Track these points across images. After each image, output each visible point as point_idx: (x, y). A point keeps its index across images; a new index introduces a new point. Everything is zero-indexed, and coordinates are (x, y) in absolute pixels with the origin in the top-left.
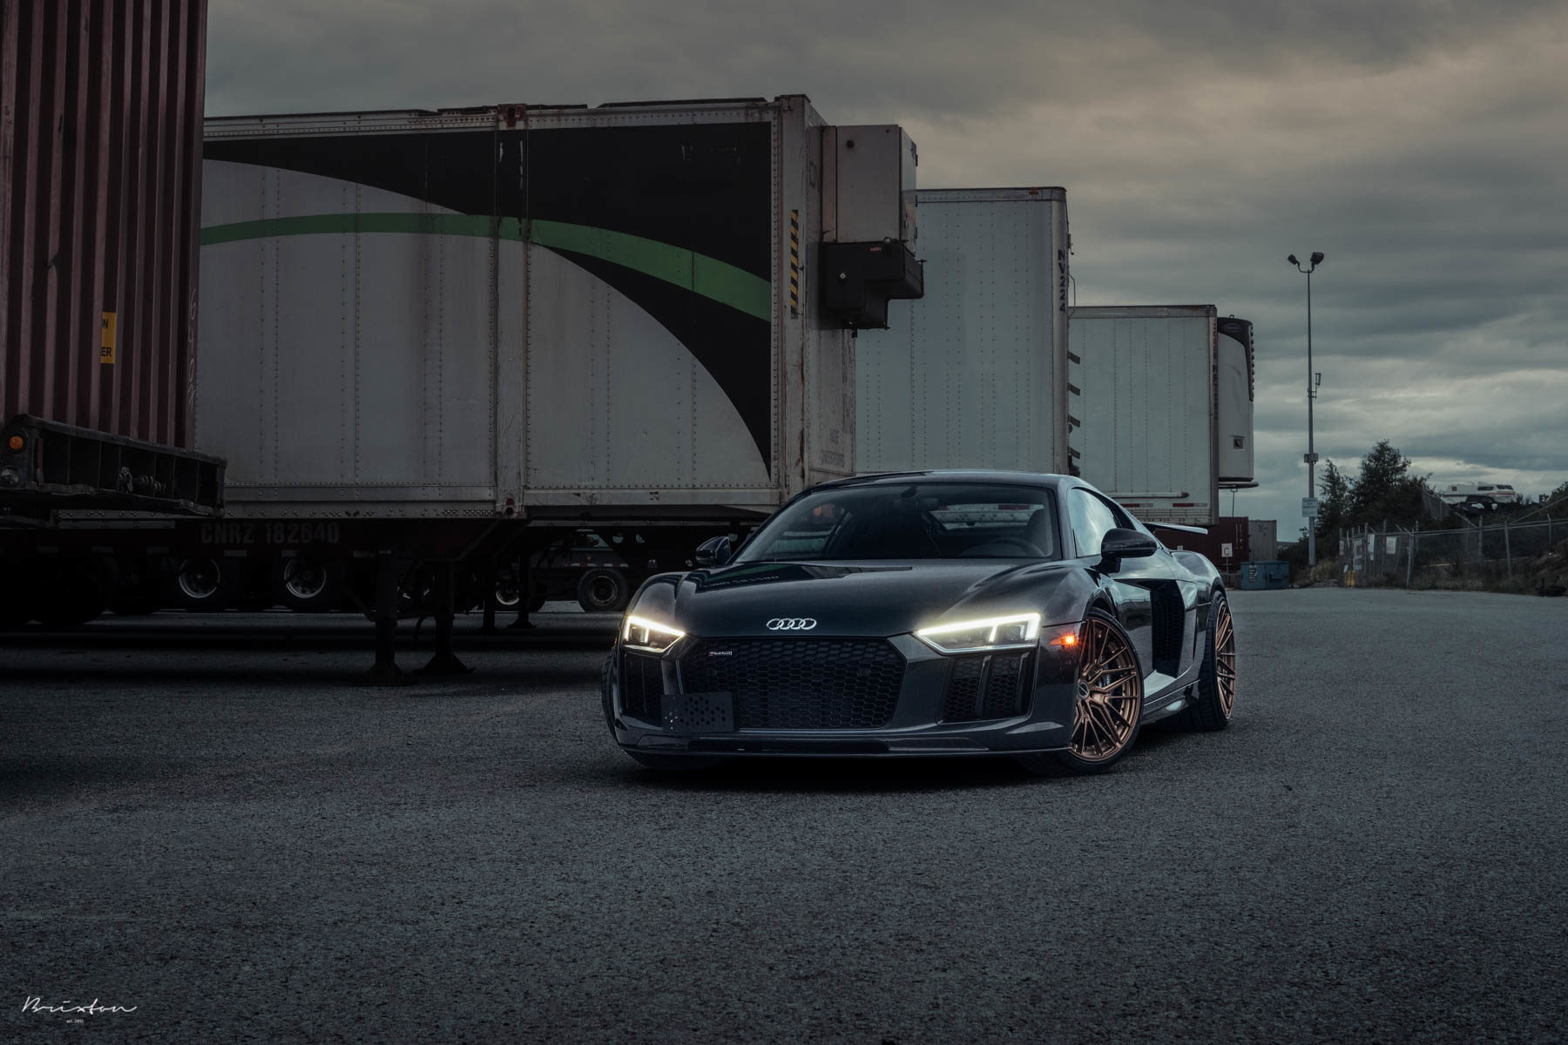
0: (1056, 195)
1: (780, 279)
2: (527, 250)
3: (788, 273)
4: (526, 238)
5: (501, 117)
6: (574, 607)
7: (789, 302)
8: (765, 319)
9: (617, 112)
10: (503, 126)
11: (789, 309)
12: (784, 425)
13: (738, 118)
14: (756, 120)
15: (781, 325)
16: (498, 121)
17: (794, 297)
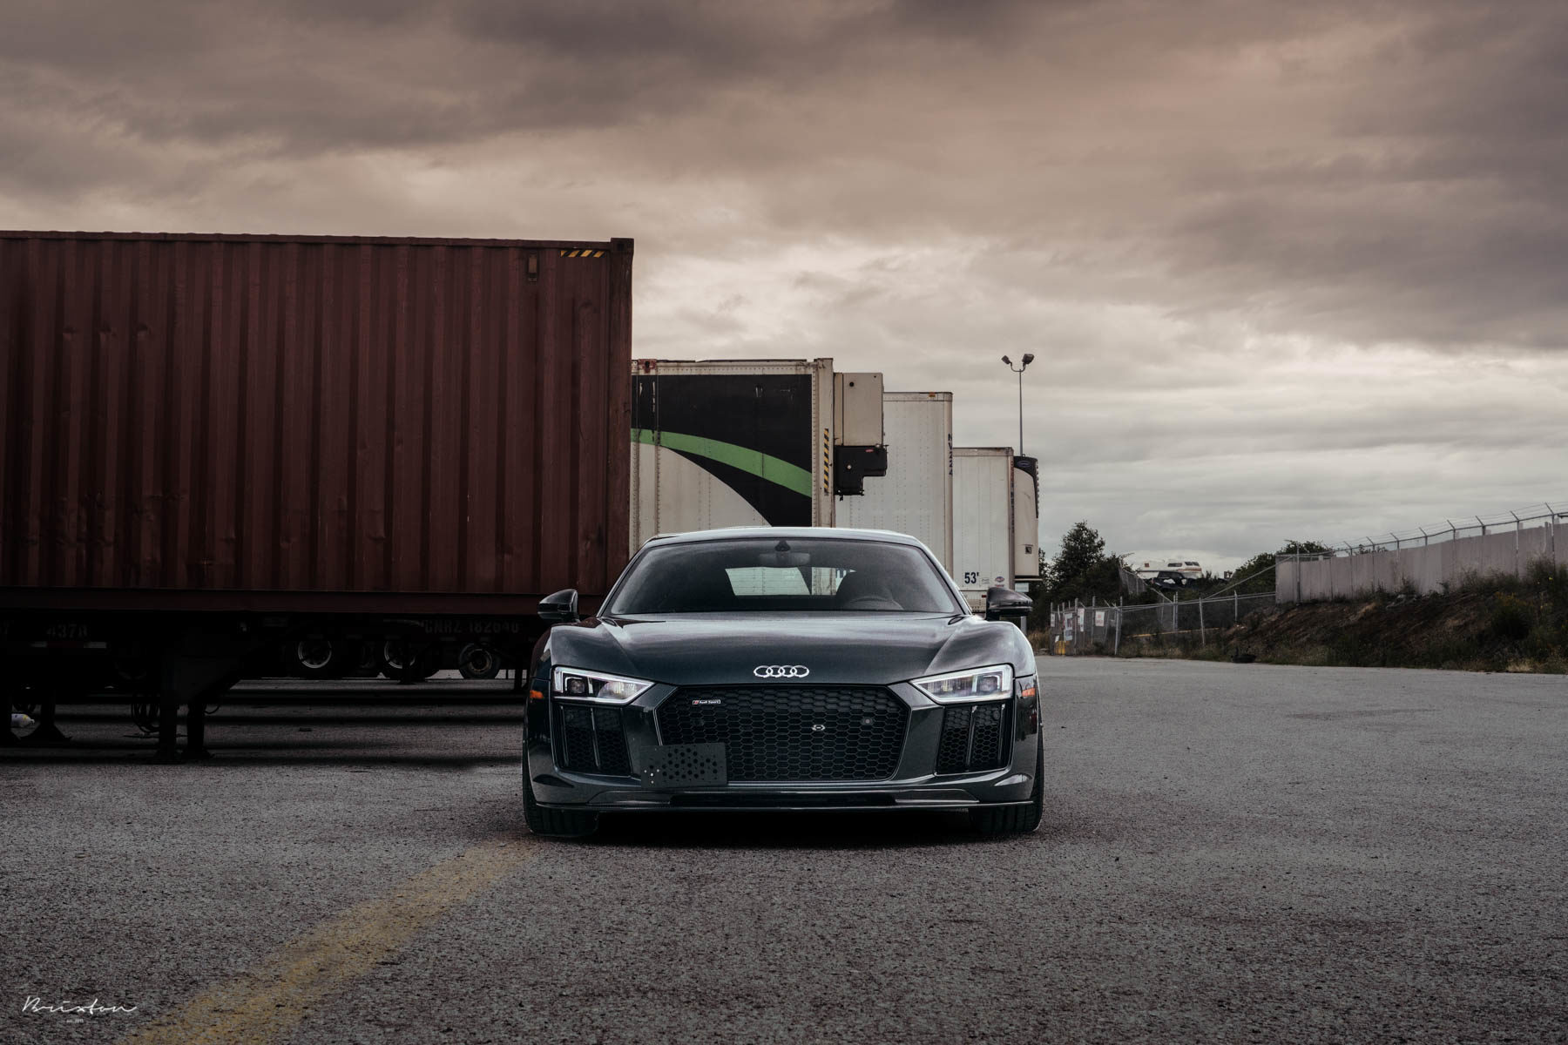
0: (947, 397)
1: (817, 471)
2: (657, 450)
3: (821, 467)
4: (658, 443)
5: (641, 367)
7: (823, 485)
8: (808, 495)
9: (714, 366)
10: (642, 373)
11: (823, 490)
13: (790, 371)
14: (803, 373)
15: (818, 499)
16: (639, 369)
17: (826, 482)
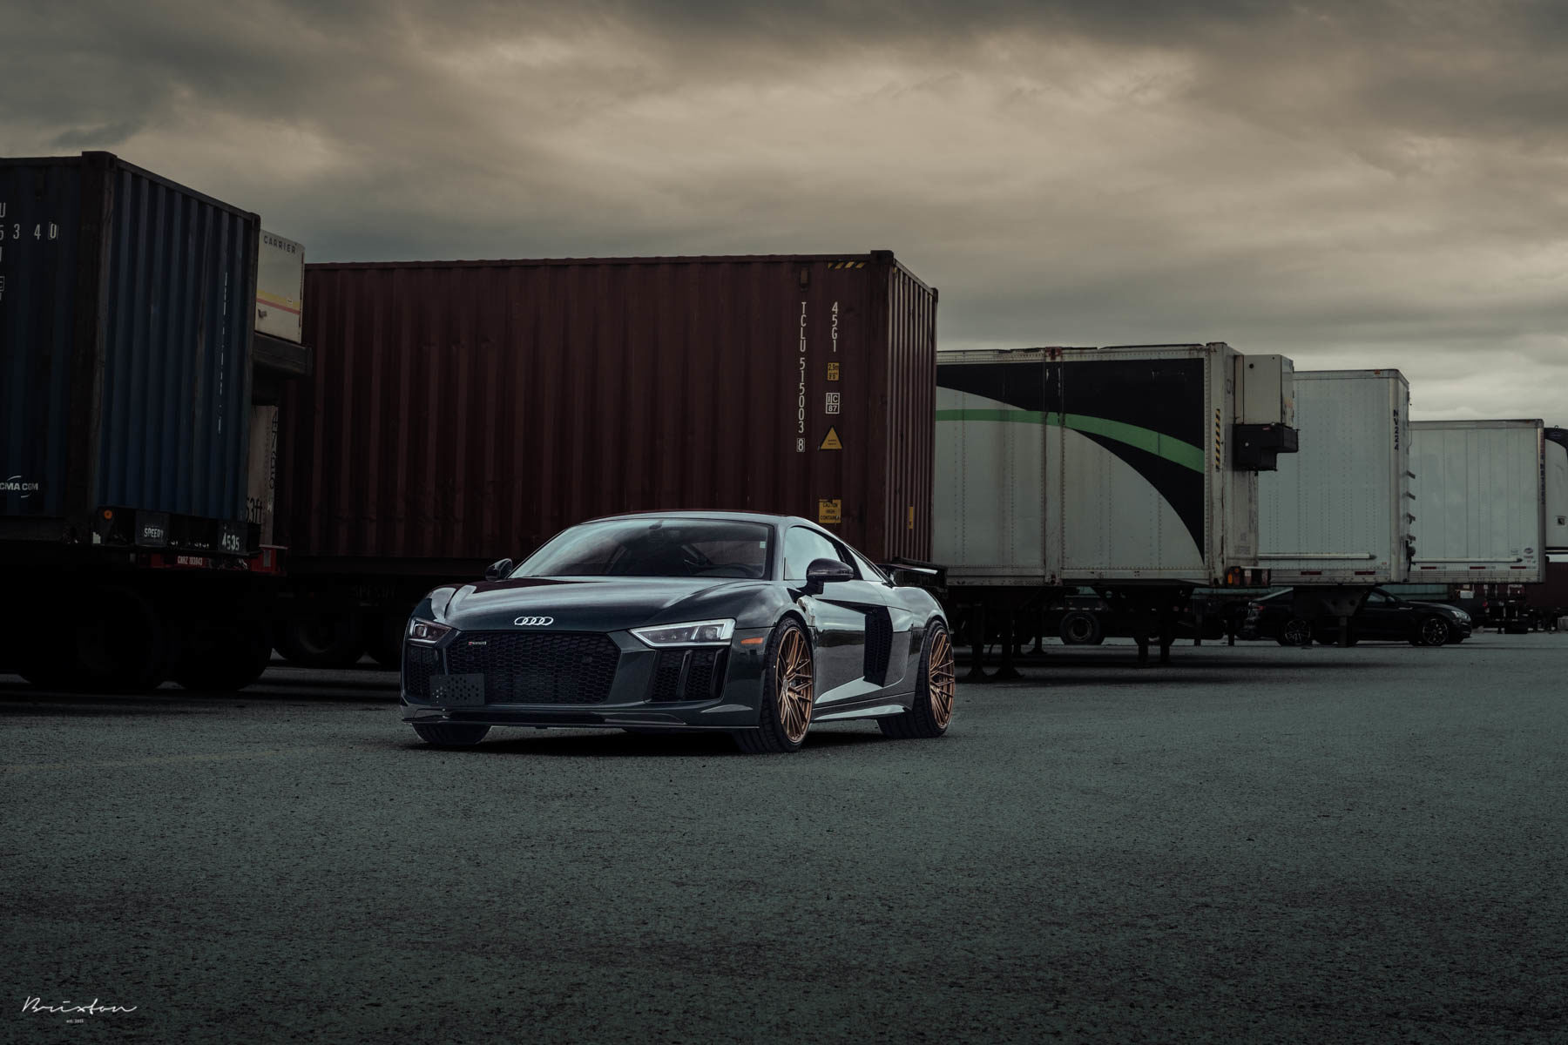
0: (1394, 373)
1: (1210, 449)
2: (1063, 432)
3: (1214, 445)
4: (1062, 424)
5: (1047, 354)
6: (1058, 641)
7: (1215, 462)
8: (1201, 471)
10: (1048, 360)
11: (1215, 466)
12: (1212, 534)
13: (1185, 355)
14: (1196, 357)
15: (1210, 476)
16: (1045, 356)
17: (1218, 459)
